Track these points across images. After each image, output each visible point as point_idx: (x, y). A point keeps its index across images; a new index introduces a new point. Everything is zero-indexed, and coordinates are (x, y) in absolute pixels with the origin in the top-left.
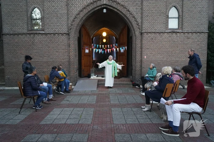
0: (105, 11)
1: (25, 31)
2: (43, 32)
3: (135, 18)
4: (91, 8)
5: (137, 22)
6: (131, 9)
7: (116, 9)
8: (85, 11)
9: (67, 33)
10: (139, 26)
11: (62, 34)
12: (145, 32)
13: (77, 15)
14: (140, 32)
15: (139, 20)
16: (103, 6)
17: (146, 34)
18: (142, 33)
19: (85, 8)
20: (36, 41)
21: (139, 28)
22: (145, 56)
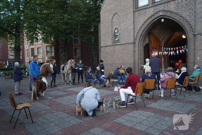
0: (163, 20)
1: (111, 44)
2: (120, 44)
3: (188, 22)
4: (150, 21)
5: (191, 25)
6: (184, 15)
7: (171, 17)
8: (146, 24)
9: (133, 42)
10: (193, 28)
11: (130, 44)
12: (197, 34)
13: (140, 28)
14: (193, 34)
15: (192, 23)
16: (160, 18)
17: (199, 35)
18: (195, 35)
19: (145, 22)
20: (116, 50)
21: (192, 31)
22: (198, 58)
